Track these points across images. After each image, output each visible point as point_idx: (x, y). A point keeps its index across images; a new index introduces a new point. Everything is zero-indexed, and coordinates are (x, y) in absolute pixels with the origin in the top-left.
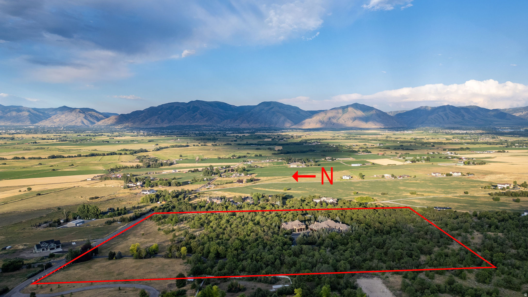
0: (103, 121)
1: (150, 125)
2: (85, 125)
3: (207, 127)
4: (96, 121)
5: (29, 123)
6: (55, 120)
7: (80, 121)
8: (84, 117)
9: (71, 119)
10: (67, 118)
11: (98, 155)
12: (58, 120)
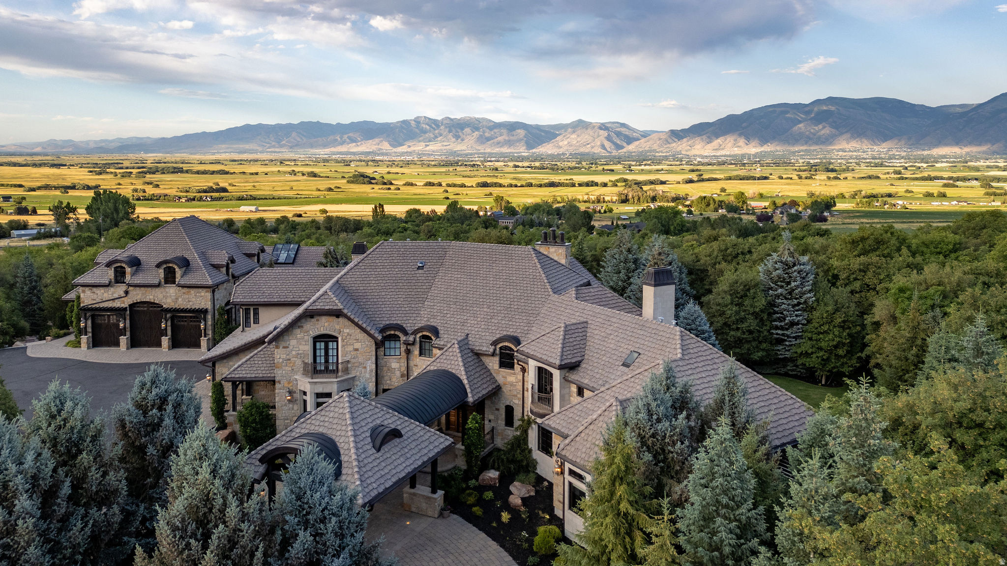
0: (637, 143)
1: (723, 149)
2: (607, 150)
3: (845, 154)
4: (625, 144)
5: (524, 148)
6: (561, 144)
7: (599, 143)
8: (606, 138)
9: (585, 140)
10: (579, 139)
11: (561, 186)
12: (566, 143)
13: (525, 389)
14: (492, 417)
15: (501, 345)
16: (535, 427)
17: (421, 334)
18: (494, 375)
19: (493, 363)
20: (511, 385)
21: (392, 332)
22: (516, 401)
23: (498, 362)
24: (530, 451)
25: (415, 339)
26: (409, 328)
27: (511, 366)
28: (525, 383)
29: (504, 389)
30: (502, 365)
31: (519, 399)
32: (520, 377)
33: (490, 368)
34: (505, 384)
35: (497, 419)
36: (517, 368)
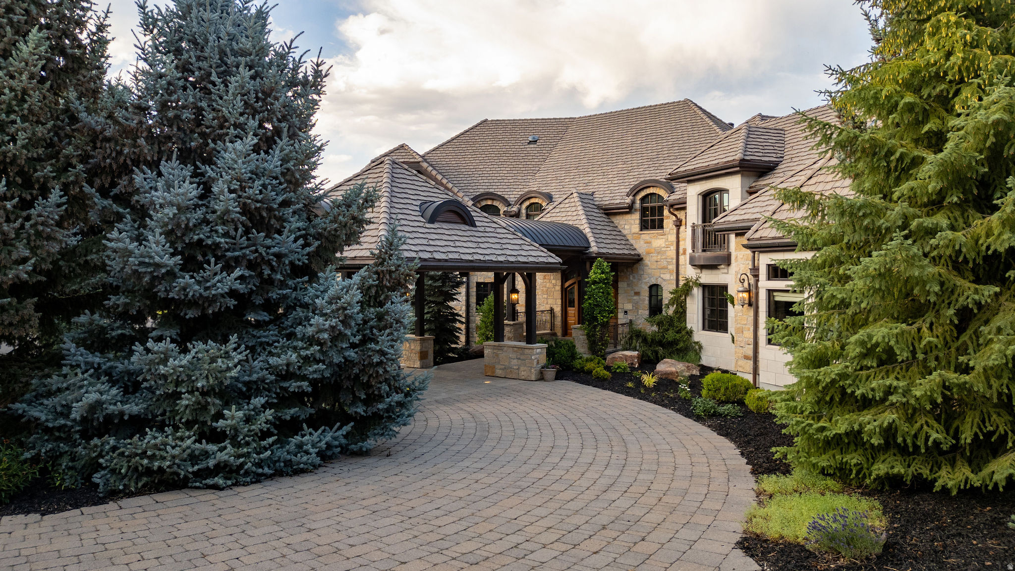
13: (681, 251)
14: (628, 307)
15: (643, 194)
16: (697, 292)
17: (527, 203)
18: (632, 242)
19: (630, 224)
20: (658, 253)
21: (489, 202)
22: (667, 276)
23: (638, 222)
24: (690, 333)
25: (519, 210)
26: (512, 198)
27: (658, 225)
28: (681, 243)
29: (647, 261)
30: (644, 226)
31: (671, 273)
32: (673, 238)
33: (625, 232)
34: (648, 253)
35: (636, 307)
36: (669, 222)
